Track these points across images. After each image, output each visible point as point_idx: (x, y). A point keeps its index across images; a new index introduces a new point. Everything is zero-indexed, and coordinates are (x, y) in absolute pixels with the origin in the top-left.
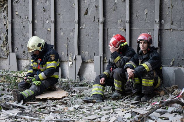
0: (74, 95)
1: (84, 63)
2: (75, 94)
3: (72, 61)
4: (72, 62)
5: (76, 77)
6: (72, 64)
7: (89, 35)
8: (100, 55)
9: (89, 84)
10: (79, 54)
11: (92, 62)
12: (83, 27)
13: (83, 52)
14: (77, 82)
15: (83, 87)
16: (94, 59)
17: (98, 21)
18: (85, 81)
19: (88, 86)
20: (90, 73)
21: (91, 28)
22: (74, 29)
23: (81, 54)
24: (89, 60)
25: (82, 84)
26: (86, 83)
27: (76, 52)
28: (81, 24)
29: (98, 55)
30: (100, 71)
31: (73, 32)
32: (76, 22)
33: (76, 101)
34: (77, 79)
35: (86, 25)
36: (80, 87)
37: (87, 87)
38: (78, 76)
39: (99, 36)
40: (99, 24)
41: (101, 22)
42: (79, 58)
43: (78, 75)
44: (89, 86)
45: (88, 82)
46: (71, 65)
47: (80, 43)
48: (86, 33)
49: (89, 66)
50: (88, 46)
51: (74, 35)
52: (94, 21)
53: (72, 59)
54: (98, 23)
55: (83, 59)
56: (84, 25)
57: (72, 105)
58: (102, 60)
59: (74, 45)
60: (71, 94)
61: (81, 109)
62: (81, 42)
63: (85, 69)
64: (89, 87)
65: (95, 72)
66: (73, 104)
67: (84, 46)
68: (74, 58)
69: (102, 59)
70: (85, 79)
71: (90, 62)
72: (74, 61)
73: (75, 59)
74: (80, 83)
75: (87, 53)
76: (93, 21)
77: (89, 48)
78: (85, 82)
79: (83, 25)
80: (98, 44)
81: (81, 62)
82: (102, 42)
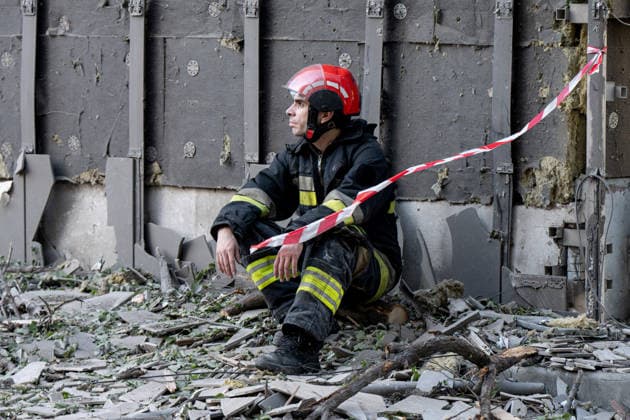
0: (21, 326)
1: (63, 187)
2: (21, 319)
3: (11, 179)
4: (11, 182)
5: (29, 252)
6: (10, 192)
7: (85, 67)
8: (130, 154)
9: (86, 278)
10: (41, 147)
11: (97, 182)
12: (61, 32)
13: (56, 138)
14: (32, 271)
15: (57, 292)
16: (107, 170)
17: (126, 5)
18: (68, 267)
19: (78, 285)
20: (90, 233)
21: (93, 34)
22: (20, 38)
23: (51, 146)
24: (86, 176)
25: (55, 278)
26: (72, 274)
27: (29, 141)
28: (51, 19)
29: (122, 153)
30: (131, 222)
31: (16, 51)
32: (30, 8)
33: (30, 347)
34: (31, 256)
35: (70, 22)
36: (45, 289)
37: (77, 292)
38: (38, 245)
39: (126, 71)
40: (127, 19)
41: (137, 8)
42: (42, 164)
43: (34, 240)
44: (83, 285)
45: (80, 268)
46: (7, 196)
47: (47, 102)
48: (72, 55)
49: (85, 198)
50: (81, 114)
51: (18, 65)
52: (107, 4)
53: (11, 169)
54: (123, 15)
55: (57, 170)
56: (64, 23)
57: (11, 365)
58: (142, 172)
59: (19, 110)
60: (6, 322)
61: (51, 380)
62: (51, 95)
63: (69, 213)
64: (86, 291)
65: (109, 224)
66: (15, 361)
67: (62, 114)
68: (19, 166)
69: (142, 168)
70: (68, 256)
71: (89, 183)
72: (19, 180)
73: (24, 172)
74: (46, 276)
75: (74, 142)
76: (101, 4)
77: (83, 121)
78: (68, 271)
79: (57, 24)
80: (125, 106)
81: (50, 181)
82: (142, 98)
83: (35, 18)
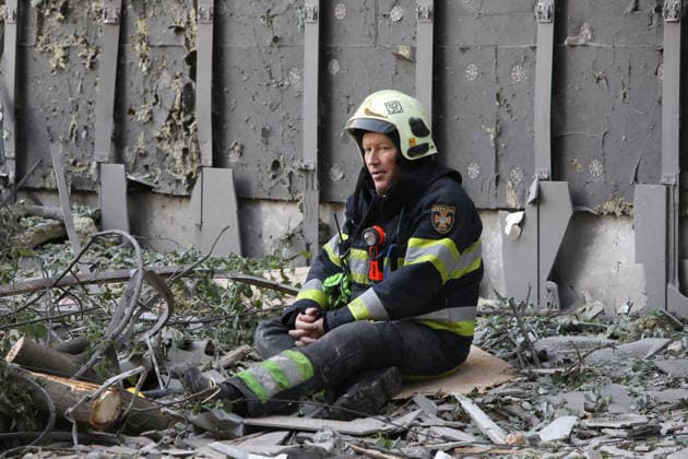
0: (542, 375)
1: (583, 221)
2: (543, 367)
3: (521, 210)
4: (521, 213)
5: (543, 291)
6: (521, 224)
7: (609, 80)
8: (663, 180)
9: (611, 323)
10: (557, 173)
11: (623, 213)
12: (582, 41)
13: (575, 163)
14: (548, 314)
15: (579, 339)
16: (636, 199)
17: (658, 10)
18: (592, 310)
19: (602, 330)
20: (614, 271)
21: (621, 44)
22: (534, 48)
23: (568, 172)
24: (609, 206)
25: (575, 322)
26: (594, 317)
27: (544, 166)
28: (570, 27)
29: (654, 179)
30: (663, 258)
31: (528, 64)
32: (546, 15)
33: (557, 399)
34: (545, 298)
35: (592, 30)
36: (565, 334)
37: (602, 338)
38: (553, 285)
39: (658, 86)
40: (660, 26)
41: (673, 13)
42: (559, 192)
43: (548, 280)
44: (610, 330)
45: (602, 312)
46: (518, 229)
47: (565, 122)
48: (594, 68)
49: (609, 232)
50: (604, 135)
51: (531, 78)
52: (636, 9)
53: (523, 198)
54: (655, 22)
55: (577, 199)
56: (586, 31)
57: (535, 420)
58: (677, 201)
59: (532, 131)
60: (526, 371)
61: (584, 438)
62: (569, 113)
63: (589, 248)
64: (612, 337)
65: (637, 261)
66: (539, 415)
67: (583, 134)
68: (533, 196)
69: (677, 197)
70: (588, 298)
71: (614, 214)
72: (531, 211)
73: (538, 201)
74: (564, 320)
75: (596, 167)
76: (630, 9)
77: (608, 144)
78: (590, 315)
79: (577, 32)
80: (656, 126)
81: (568, 212)
82: (678, 116)
83: (552, 25)
